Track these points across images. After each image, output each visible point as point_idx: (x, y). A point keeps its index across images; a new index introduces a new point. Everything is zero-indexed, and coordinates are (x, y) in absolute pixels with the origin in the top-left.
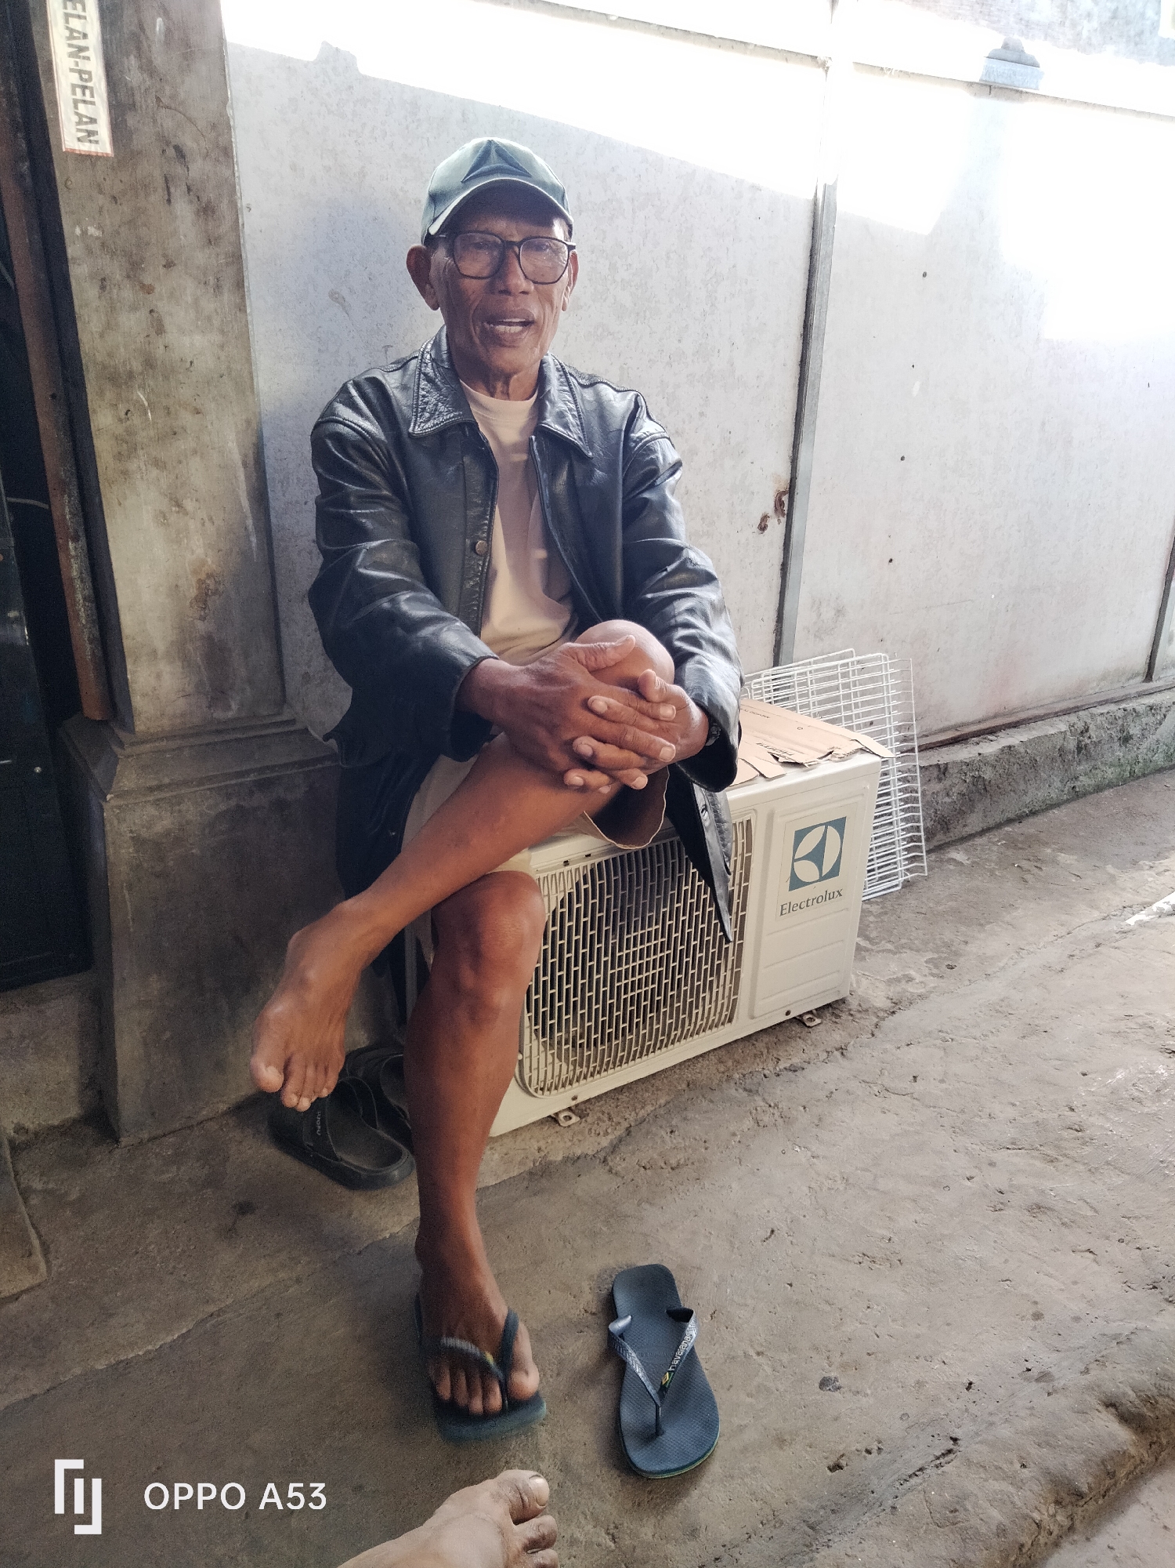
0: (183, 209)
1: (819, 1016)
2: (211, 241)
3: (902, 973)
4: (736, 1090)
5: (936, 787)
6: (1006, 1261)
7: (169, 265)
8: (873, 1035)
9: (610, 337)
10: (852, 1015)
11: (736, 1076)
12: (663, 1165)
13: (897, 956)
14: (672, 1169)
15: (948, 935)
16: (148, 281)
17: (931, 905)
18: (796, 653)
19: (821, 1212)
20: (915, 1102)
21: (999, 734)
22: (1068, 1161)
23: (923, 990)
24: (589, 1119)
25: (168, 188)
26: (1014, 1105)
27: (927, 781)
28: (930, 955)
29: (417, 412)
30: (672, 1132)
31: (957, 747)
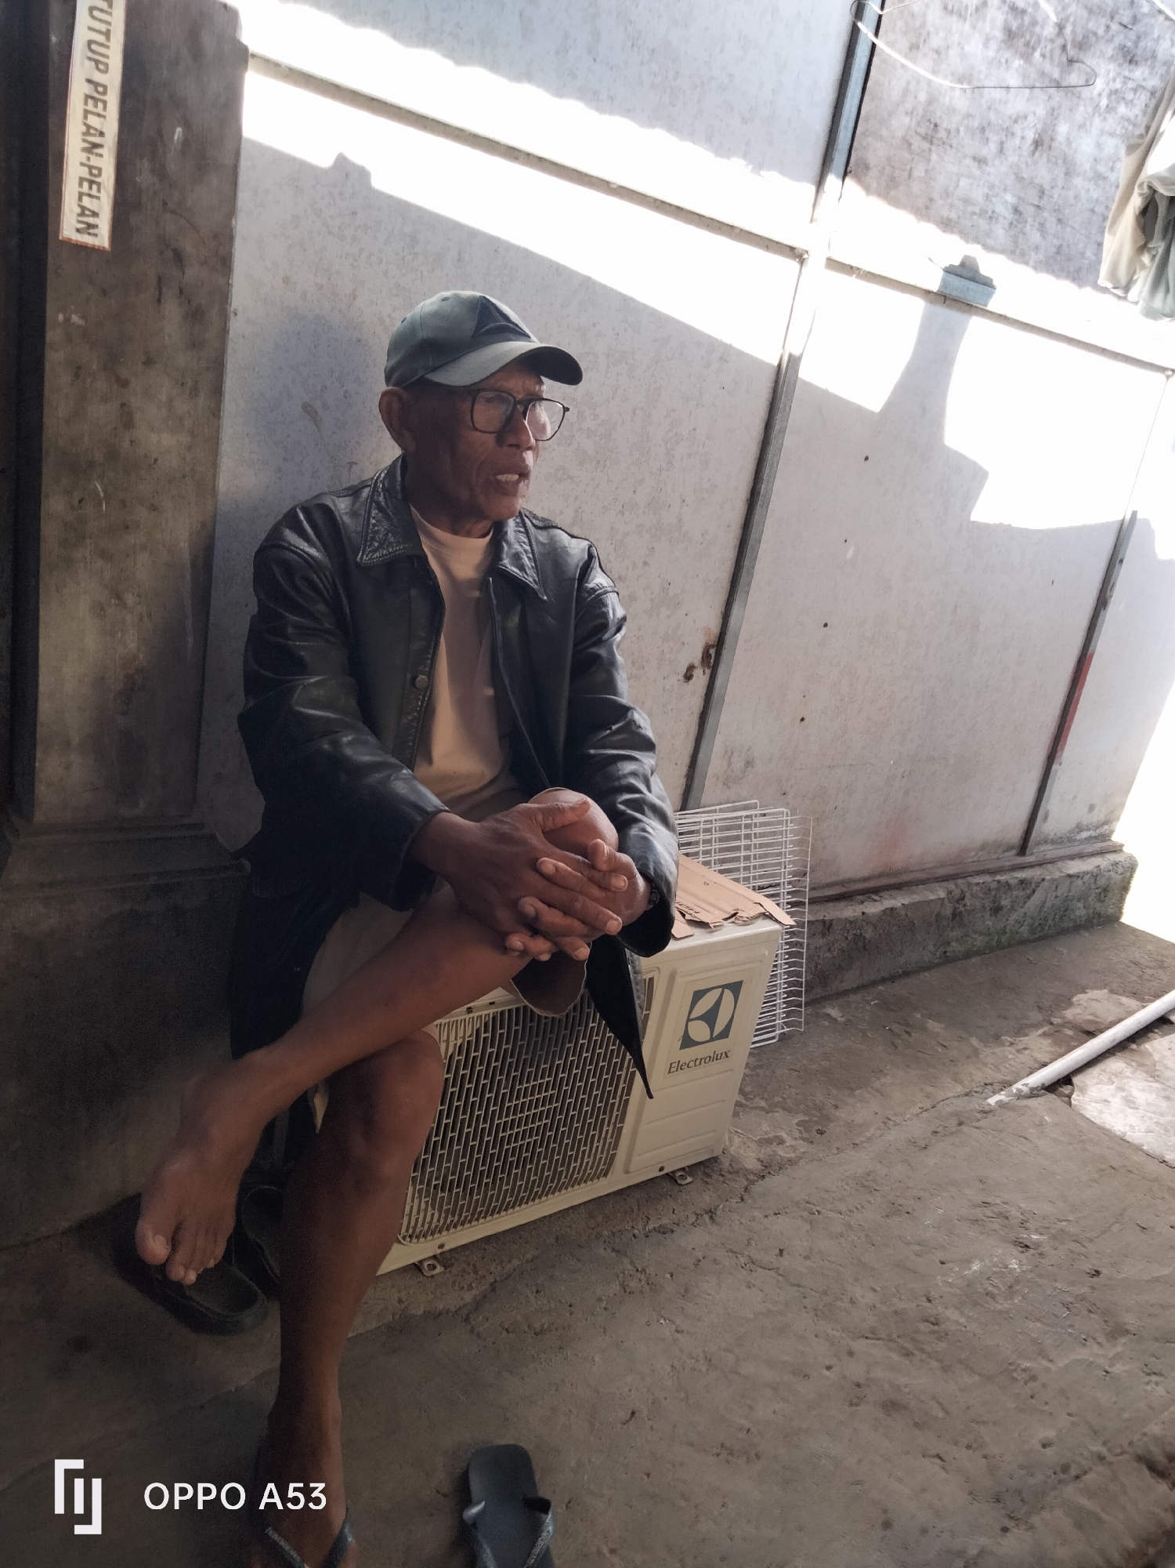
0: (172, 311)
1: (691, 1175)
2: (195, 345)
3: (774, 1134)
4: (605, 1249)
5: (820, 941)
6: (860, 1462)
7: (149, 362)
8: (742, 1200)
9: (569, 481)
10: (723, 1176)
11: (606, 1233)
12: (526, 1329)
13: (770, 1115)
14: (536, 1334)
15: (819, 1097)
16: (124, 373)
17: (805, 1062)
18: (705, 799)
19: (683, 1395)
20: (780, 1278)
21: (882, 894)
22: (924, 1356)
23: (793, 1155)
24: (454, 1270)
25: (160, 289)
26: (874, 1290)
27: (811, 935)
28: (801, 1117)
29: (366, 540)
30: (537, 1292)
31: (842, 904)
